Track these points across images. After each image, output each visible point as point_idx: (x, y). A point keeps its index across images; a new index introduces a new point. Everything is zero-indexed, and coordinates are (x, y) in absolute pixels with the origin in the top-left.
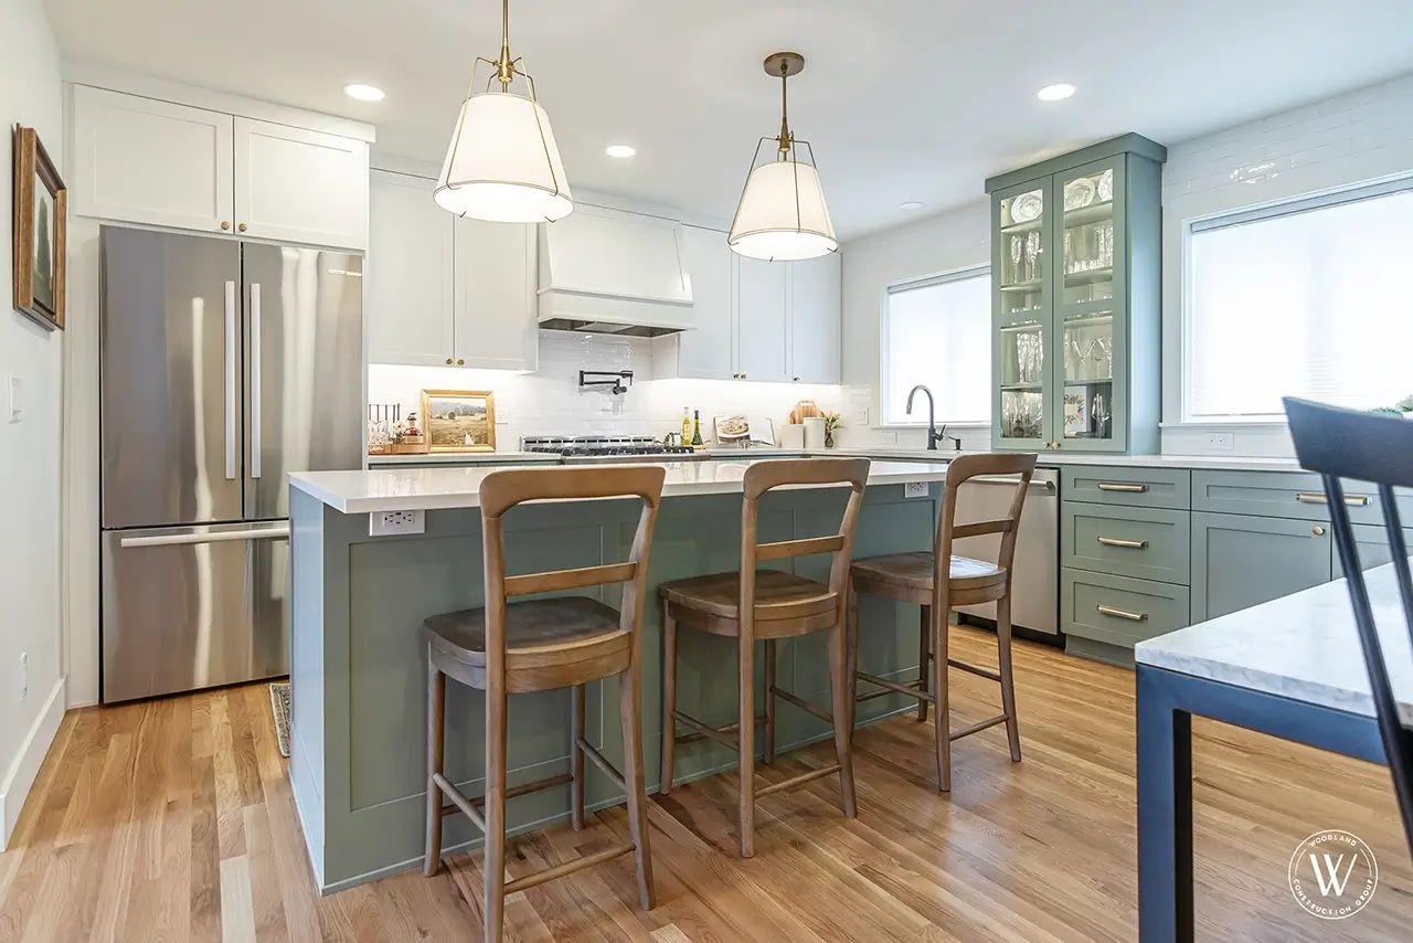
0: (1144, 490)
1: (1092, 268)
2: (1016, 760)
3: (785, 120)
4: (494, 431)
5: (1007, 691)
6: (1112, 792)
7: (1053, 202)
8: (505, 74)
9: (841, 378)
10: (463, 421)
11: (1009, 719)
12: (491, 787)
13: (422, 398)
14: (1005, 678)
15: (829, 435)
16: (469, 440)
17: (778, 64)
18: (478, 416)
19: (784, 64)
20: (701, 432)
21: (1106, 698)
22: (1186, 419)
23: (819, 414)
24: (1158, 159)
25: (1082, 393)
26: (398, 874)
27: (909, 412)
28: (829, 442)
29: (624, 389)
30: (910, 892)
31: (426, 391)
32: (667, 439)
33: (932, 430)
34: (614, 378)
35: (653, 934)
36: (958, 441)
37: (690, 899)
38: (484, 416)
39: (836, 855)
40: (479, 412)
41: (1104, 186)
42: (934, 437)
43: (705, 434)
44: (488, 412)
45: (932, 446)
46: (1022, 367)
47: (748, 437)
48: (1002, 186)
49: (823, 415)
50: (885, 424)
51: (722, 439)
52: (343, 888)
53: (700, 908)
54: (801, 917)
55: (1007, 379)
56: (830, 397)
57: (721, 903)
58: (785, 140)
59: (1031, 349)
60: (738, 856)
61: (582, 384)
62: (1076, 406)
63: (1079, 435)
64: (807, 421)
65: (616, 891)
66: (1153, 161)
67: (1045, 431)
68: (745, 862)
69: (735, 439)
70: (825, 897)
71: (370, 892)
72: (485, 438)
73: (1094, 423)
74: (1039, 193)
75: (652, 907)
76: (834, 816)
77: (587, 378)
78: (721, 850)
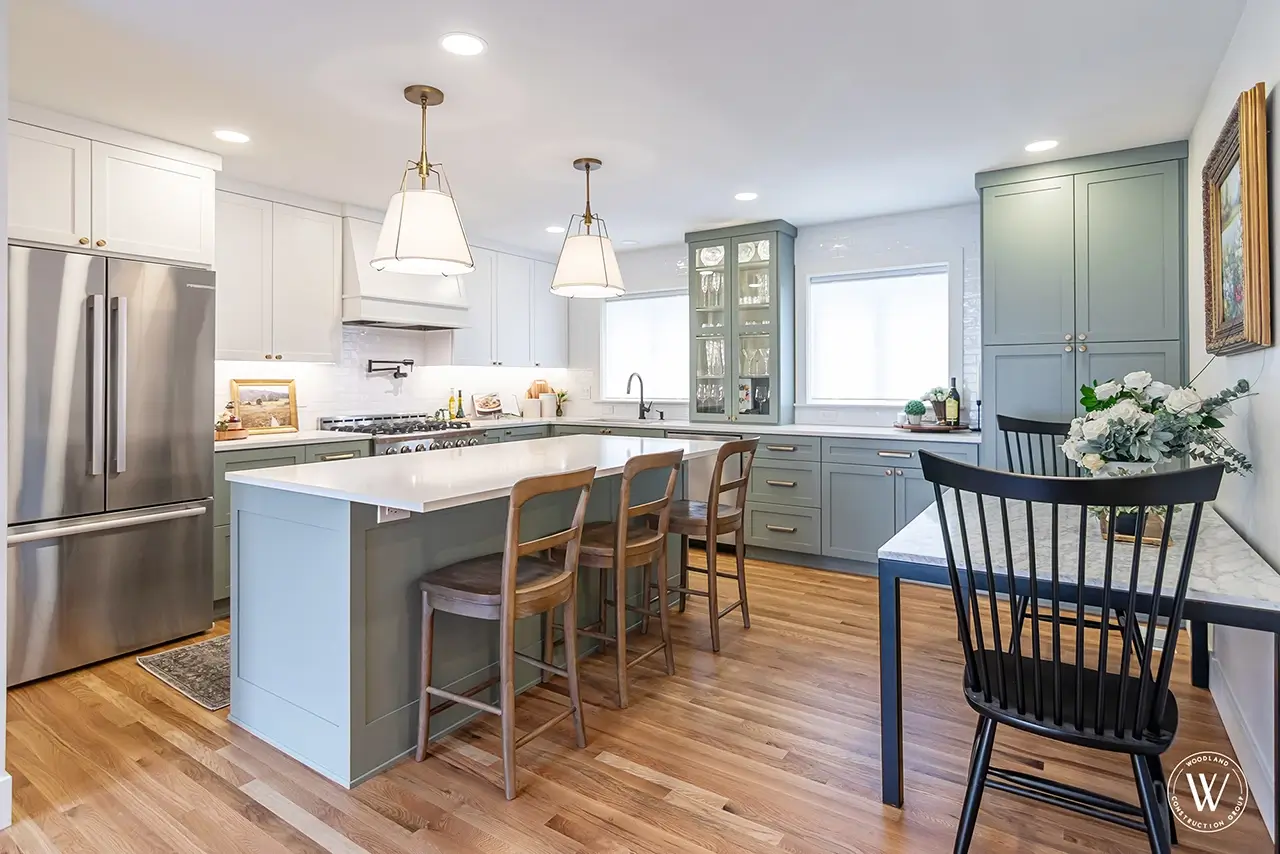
0: (794, 450)
1: (755, 302)
2: (747, 627)
3: (588, 203)
4: (296, 414)
5: (742, 585)
6: (804, 637)
7: (731, 255)
8: (425, 172)
9: (568, 362)
10: (268, 406)
11: (743, 603)
12: (508, 681)
13: (231, 387)
14: (740, 577)
15: (559, 407)
16: (275, 423)
17: (583, 164)
18: (282, 401)
19: (586, 164)
20: (463, 408)
21: (779, 583)
22: (810, 402)
23: (550, 391)
24: (793, 235)
25: (748, 383)
26: (397, 765)
27: (628, 393)
28: (559, 412)
29: (405, 375)
30: (725, 707)
31: (237, 381)
32: (437, 414)
33: (642, 405)
34: (395, 366)
35: (596, 758)
36: (662, 413)
37: (604, 736)
38: (287, 400)
39: (674, 695)
40: (283, 397)
41: (763, 249)
42: (643, 411)
43: (466, 410)
44: (290, 397)
45: (642, 417)
46: (709, 364)
47: (500, 411)
48: (697, 239)
49: (553, 391)
50: (604, 399)
51: (480, 412)
52: (364, 780)
53: (616, 741)
54: (673, 732)
55: (700, 374)
56: (559, 378)
57: (626, 735)
58: (588, 218)
59: (715, 351)
60: (619, 708)
61: (370, 371)
62: (745, 392)
63: (747, 412)
64: (542, 396)
65: (558, 742)
66: (788, 235)
67: (727, 409)
68: (626, 711)
69: (490, 413)
70: (681, 719)
71: (385, 779)
72: (290, 420)
73: (756, 404)
74: (722, 248)
75: (586, 745)
76: (664, 676)
77: (374, 366)
78: (605, 707)
